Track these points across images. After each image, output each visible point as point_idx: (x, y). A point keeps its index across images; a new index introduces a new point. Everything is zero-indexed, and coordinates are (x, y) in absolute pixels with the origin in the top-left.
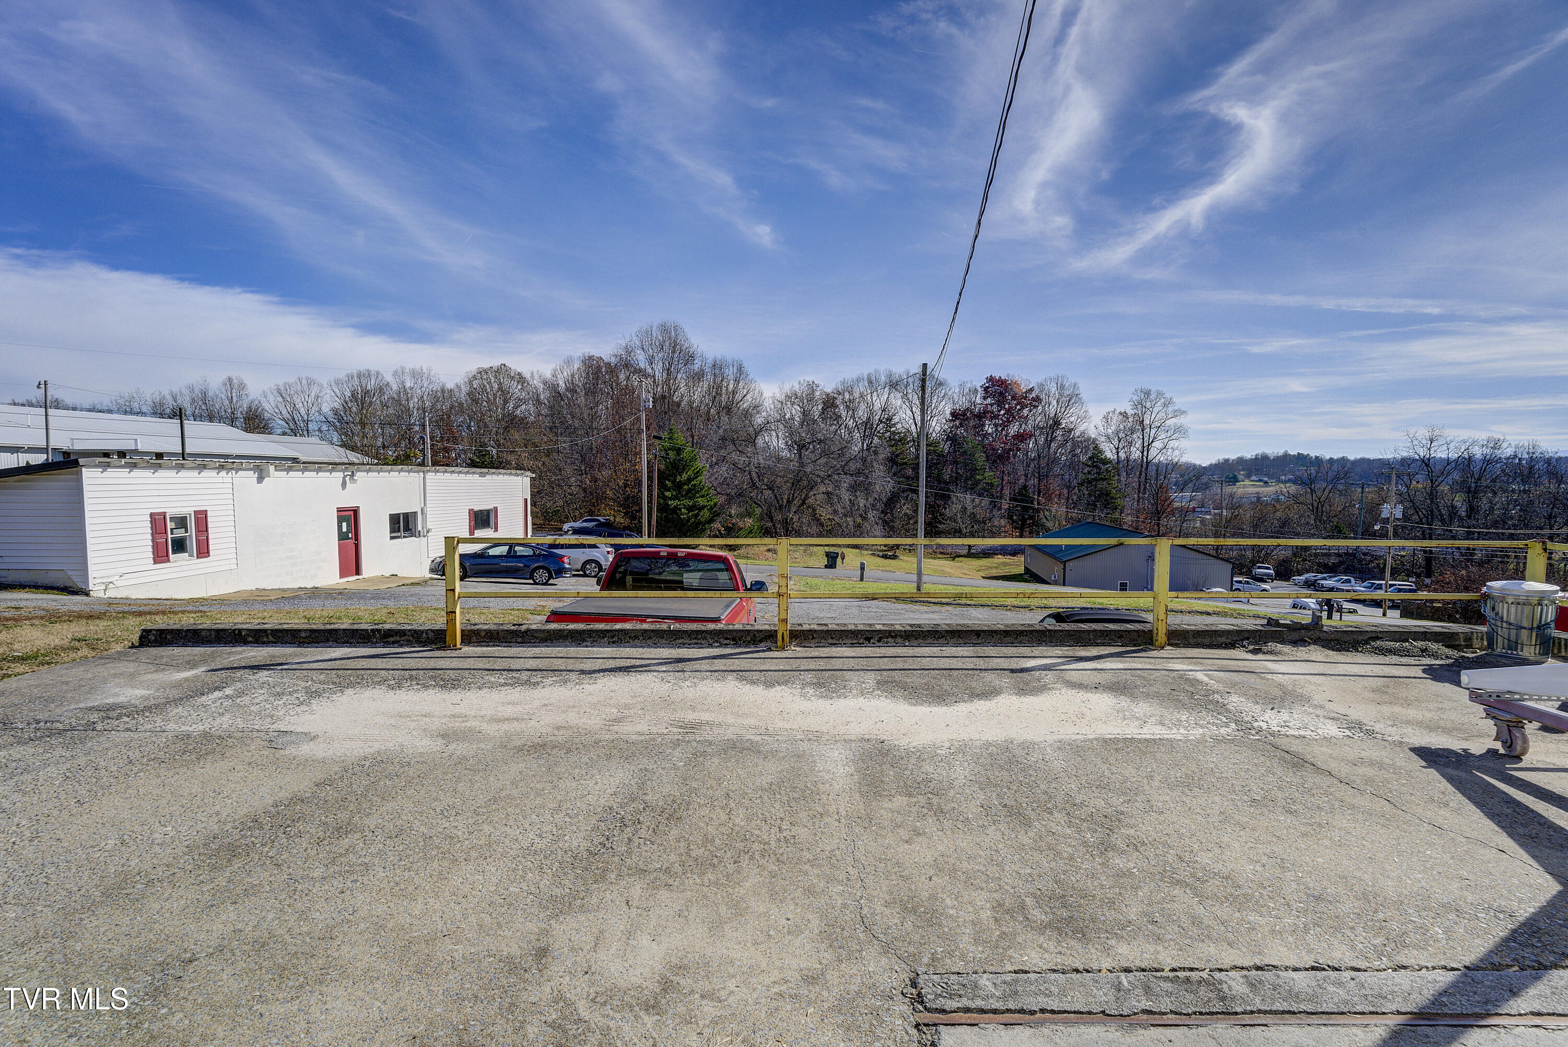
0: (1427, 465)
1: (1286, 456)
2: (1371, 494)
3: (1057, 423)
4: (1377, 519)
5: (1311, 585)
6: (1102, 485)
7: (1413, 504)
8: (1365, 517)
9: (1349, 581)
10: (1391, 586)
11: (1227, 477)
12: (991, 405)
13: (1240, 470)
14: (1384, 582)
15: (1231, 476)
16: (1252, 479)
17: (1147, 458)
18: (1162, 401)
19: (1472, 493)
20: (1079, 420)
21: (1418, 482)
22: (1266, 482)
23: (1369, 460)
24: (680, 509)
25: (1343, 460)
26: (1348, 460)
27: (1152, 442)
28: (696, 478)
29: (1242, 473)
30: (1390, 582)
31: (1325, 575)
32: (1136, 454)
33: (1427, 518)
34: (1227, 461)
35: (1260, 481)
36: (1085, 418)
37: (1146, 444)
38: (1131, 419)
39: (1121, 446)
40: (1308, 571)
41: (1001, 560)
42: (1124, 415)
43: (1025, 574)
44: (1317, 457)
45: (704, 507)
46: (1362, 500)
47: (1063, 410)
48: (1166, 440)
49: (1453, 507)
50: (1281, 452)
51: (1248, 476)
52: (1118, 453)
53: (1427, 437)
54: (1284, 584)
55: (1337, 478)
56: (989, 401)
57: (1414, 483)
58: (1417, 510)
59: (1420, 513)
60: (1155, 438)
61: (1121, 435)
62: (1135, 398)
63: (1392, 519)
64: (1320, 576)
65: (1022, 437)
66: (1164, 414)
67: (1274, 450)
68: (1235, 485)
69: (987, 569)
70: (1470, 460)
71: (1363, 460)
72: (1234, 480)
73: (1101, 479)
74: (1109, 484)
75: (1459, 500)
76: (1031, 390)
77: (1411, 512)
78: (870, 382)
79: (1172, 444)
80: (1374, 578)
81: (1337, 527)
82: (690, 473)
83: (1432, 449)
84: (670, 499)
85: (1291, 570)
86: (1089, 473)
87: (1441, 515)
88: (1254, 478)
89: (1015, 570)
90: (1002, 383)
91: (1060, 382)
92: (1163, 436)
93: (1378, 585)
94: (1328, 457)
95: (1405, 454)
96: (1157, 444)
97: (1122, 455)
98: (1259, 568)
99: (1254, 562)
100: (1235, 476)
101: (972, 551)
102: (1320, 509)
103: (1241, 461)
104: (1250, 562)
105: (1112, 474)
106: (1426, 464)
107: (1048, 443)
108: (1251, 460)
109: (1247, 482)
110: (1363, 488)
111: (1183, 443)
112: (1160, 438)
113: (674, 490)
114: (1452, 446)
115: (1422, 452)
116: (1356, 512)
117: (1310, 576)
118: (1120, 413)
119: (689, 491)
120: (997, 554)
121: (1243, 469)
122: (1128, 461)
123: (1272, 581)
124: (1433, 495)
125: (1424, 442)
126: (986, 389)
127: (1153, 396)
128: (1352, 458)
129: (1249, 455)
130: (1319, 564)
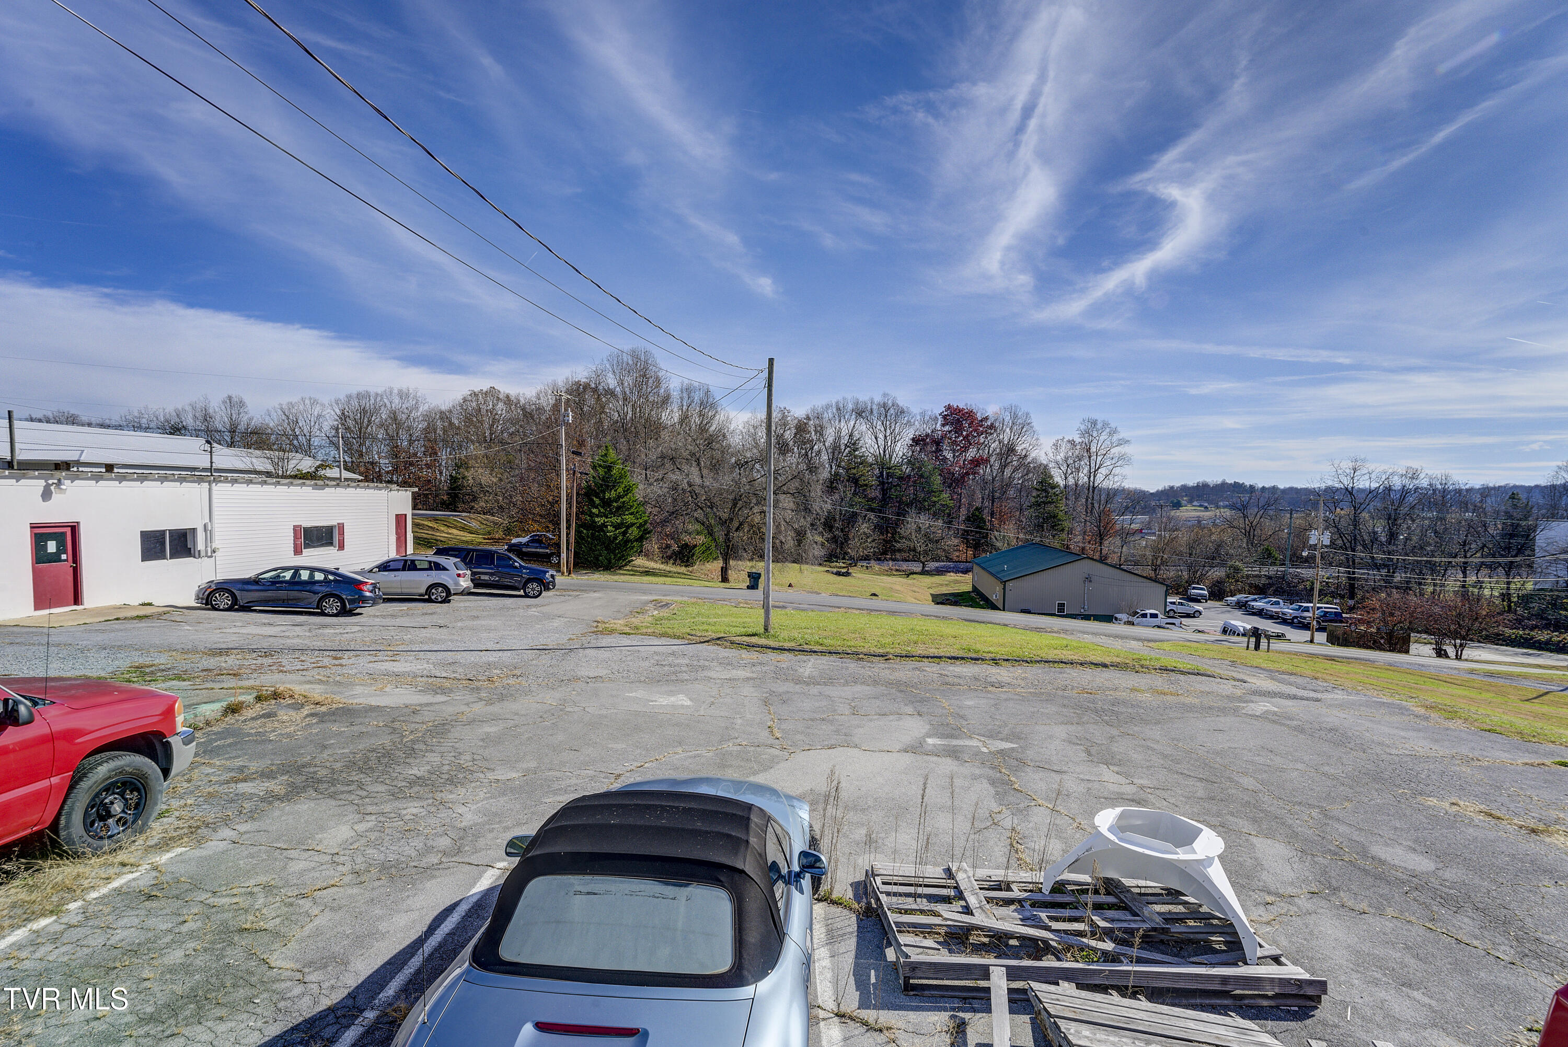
0: (1351, 493)
1: (1224, 484)
2: (1298, 520)
3: (1011, 450)
4: (1305, 544)
5: (1243, 606)
6: (1050, 508)
7: (1338, 529)
8: (1293, 541)
9: (1278, 603)
10: (1319, 608)
11: (1172, 502)
12: (950, 432)
13: (1183, 496)
14: (1312, 605)
15: (1175, 501)
16: (1194, 504)
17: (1093, 483)
18: (1108, 430)
19: (1393, 520)
20: (1031, 447)
21: (1342, 509)
22: (1206, 508)
23: (1296, 489)
24: (606, 527)
25: (1274, 489)
26: (1278, 488)
27: (1099, 468)
28: (626, 495)
29: (1185, 499)
30: (1318, 605)
31: (1256, 597)
32: (1083, 479)
33: (1351, 543)
34: (1172, 488)
35: (1201, 506)
36: (1036, 446)
37: (1093, 470)
38: (1078, 447)
39: (1069, 471)
40: (1240, 592)
41: (953, 578)
42: (1072, 443)
43: (973, 592)
44: (1251, 486)
45: (633, 525)
46: (1290, 525)
47: (1016, 438)
48: (1111, 467)
49: (1375, 533)
50: (1219, 481)
51: (1190, 502)
52: (1066, 478)
53: (1351, 467)
54: (1217, 604)
55: (1268, 504)
56: (947, 428)
57: (1338, 510)
58: (1341, 535)
59: (1344, 538)
60: (1101, 465)
61: (1070, 461)
62: (1083, 427)
63: (1319, 546)
64: (1252, 597)
65: (977, 462)
66: (1109, 443)
67: (1213, 479)
68: (1178, 509)
69: (938, 587)
70: (1389, 489)
71: (1291, 489)
72: (1177, 505)
73: (1049, 502)
74: (1056, 507)
75: (1380, 528)
76: (986, 419)
77: (1337, 536)
78: (838, 409)
79: (1117, 471)
80: (1301, 601)
81: (1267, 549)
82: (620, 490)
83: (1356, 478)
84: (597, 516)
85: (1224, 591)
86: (1038, 496)
87: (1364, 541)
88: (1195, 503)
89: (964, 588)
90: (958, 411)
91: (1013, 411)
92: (1109, 463)
93: (1305, 607)
94: (1260, 486)
95: (1330, 483)
96: (1103, 471)
97: (1071, 481)
98: (1194, 588)
99: (1189, 583)
100: (1179, 501)
101: (926, 569)
102: (1252, 534)
103: (1184, 488)
104: (1187, 582)
105: (1059, 498)
106: (1349, 492)
107: (1003, 467)
108: (1193, 487)
109: (1189, 507)
110: (1291, 514)
111: (1126, 470)
112: (1105, 465)
113: (603, 507)
114: (1373, 476)
115: (1346, 482)
116: (1286, 536)
117: (1241, 597)
118: (1069, 441)
119: (618, 508)
120: (950, 572)
121: (1186, 495)
122: (1076, 486)
123: (1206, 602)
124: (1355, 522)
125: (1348, 471)
126: (945, 417)
127: (1099, 426)
128: (1281, 486)
129: (1191, 483)
130: (1251, 585)
